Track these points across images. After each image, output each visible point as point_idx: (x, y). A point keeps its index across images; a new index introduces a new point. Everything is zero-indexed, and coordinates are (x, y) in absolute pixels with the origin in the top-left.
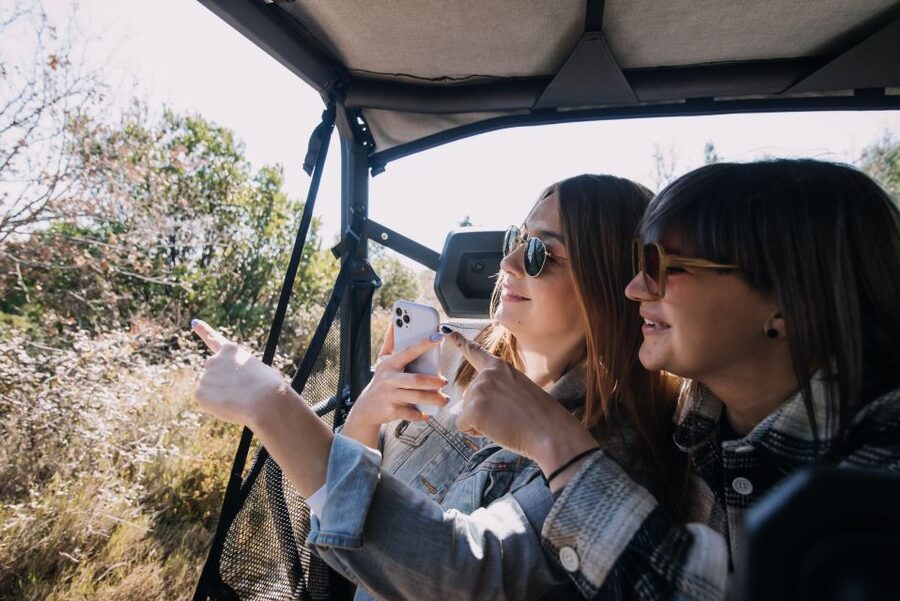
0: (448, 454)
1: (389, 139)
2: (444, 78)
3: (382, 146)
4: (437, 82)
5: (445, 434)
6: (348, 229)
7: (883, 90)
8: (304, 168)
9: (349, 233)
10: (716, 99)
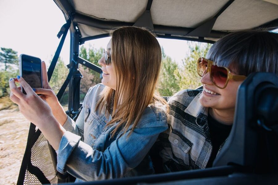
0: (99, 126)
1: (85, 34)
2: (104, 19)
3: (84, 36)
4: (102, 20)
5: (98, 119)
6: (73, 59)
7: (204, 38)
8: (57, 36)
9: (73, 61)
10: (172, 35)
